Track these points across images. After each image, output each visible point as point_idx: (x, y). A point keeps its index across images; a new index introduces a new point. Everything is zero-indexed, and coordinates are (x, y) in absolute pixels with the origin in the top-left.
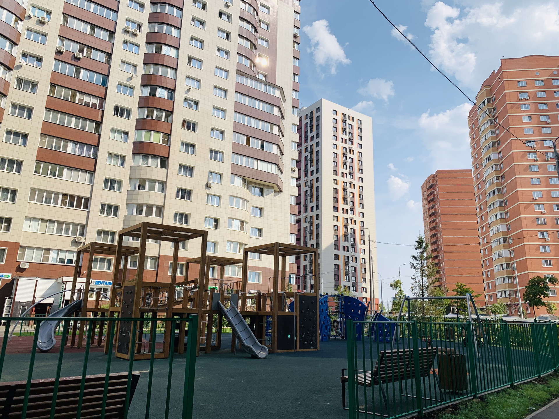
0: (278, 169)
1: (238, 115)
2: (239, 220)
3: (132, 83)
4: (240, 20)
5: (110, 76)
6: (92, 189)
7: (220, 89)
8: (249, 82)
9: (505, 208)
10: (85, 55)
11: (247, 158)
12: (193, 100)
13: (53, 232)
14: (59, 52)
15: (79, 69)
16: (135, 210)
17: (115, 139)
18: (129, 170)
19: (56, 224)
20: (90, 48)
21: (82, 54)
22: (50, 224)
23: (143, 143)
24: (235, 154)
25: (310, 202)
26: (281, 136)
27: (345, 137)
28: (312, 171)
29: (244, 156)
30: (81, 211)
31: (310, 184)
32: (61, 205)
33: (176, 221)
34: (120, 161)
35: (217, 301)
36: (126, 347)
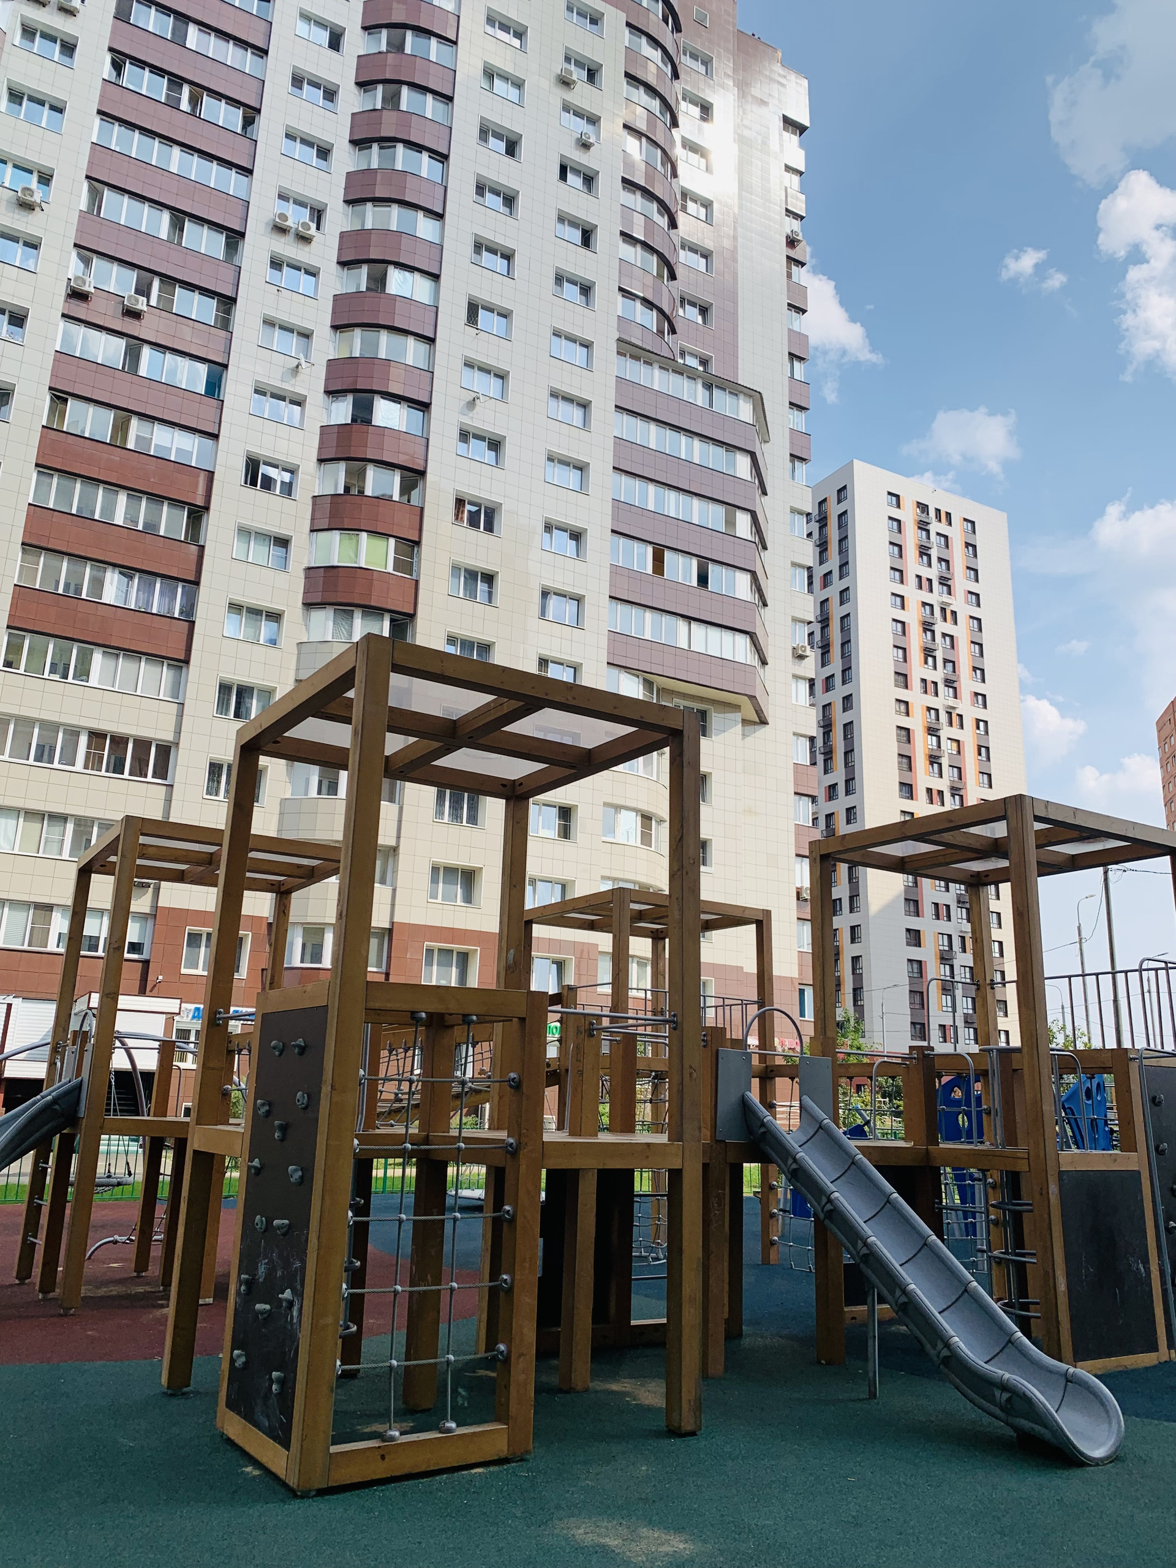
0: (753, 648)
1: (624, 478)
2: (636, 810)
3: (297, 387)
4: (624, 188)
5: (230, 367)
6: (180, 715)
7: (568, 399)
8: (657, 379)
10: (153, 302)
11: (657, 615)
12: (487, 435)
13: (60, 854)
14: (77, 295)
15: (135, 345)
16: (315, 780)
17: (250, 560)
18: (295, 658)
19: (70, 827)
20: (169, 281)
21: (145, 299)
22: (52, 828)
23: (336, 570)
24: (619, 602)
25: (826, 772)
26: (760, 547)
27: (926, 573)
28: (828, 678)
29: (648, 610)
30: (146, 785)
31: (824, 717)
32: (86, 767)
33: (443, 814)
34: (266, 628)
35: (740, 1094)
36: (279, 1394)
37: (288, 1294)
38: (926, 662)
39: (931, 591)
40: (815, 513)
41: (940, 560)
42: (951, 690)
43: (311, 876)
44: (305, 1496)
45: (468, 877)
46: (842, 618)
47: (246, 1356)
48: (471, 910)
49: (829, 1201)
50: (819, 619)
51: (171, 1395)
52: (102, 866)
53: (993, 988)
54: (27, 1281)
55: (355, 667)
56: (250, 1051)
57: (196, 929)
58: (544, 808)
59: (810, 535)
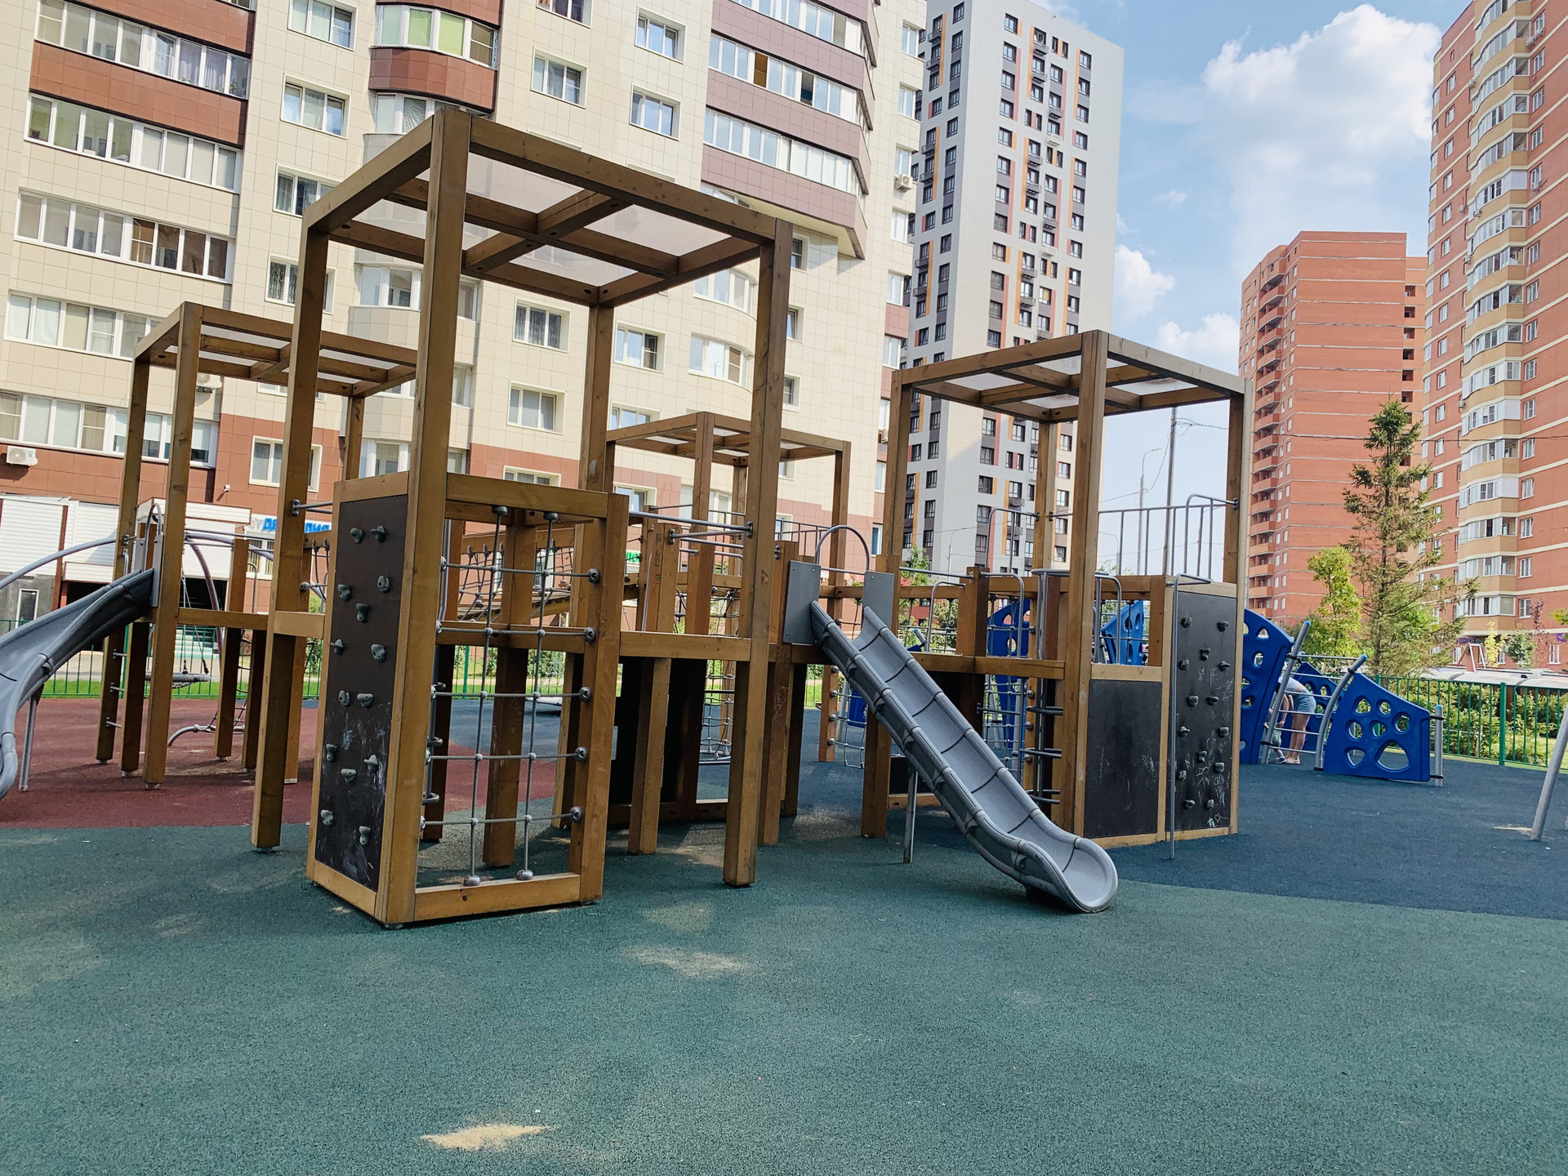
0: (855, 176)
2: (725, 343)
6: (236, 208)
9: (1525, 347)
13: (110, 351)
16: (385, 289)
17: (307, 33)
18: (362, 150)
19: (119, 323)
22: (99, 324)
23: (405, 53)
24: (717, 113)
25: (918, 315)
26: (869, 63)
27: (1037, 108)
28: (928, 216)
29: (747, 123)
30: (202, 282)
31: (921, 257)
32: (133, 258)
33: (523, 334)
34: (327, 114)
35: (808, 603)
36: (365, 847)
37: (373, 759)
38: (1027, 205)
39: (1040, 128)
40: (930, 31)
41: (1052, 94)
42: (1049, 236)
43: (387, 381)
44: (393, 927)
45: (550, 402)
46: (948, 151)
47: (333, 814)
48: (550, 436)
49: (882, 696)
50: (925, 150)
51: (261, 853)
52: (160, 357)
53: (1051, 520)
54: (109, 761)
55: (430, 144)
56: (327, 549)
57: (263, 439)
58: (629, 334)
59: (922, 55)
